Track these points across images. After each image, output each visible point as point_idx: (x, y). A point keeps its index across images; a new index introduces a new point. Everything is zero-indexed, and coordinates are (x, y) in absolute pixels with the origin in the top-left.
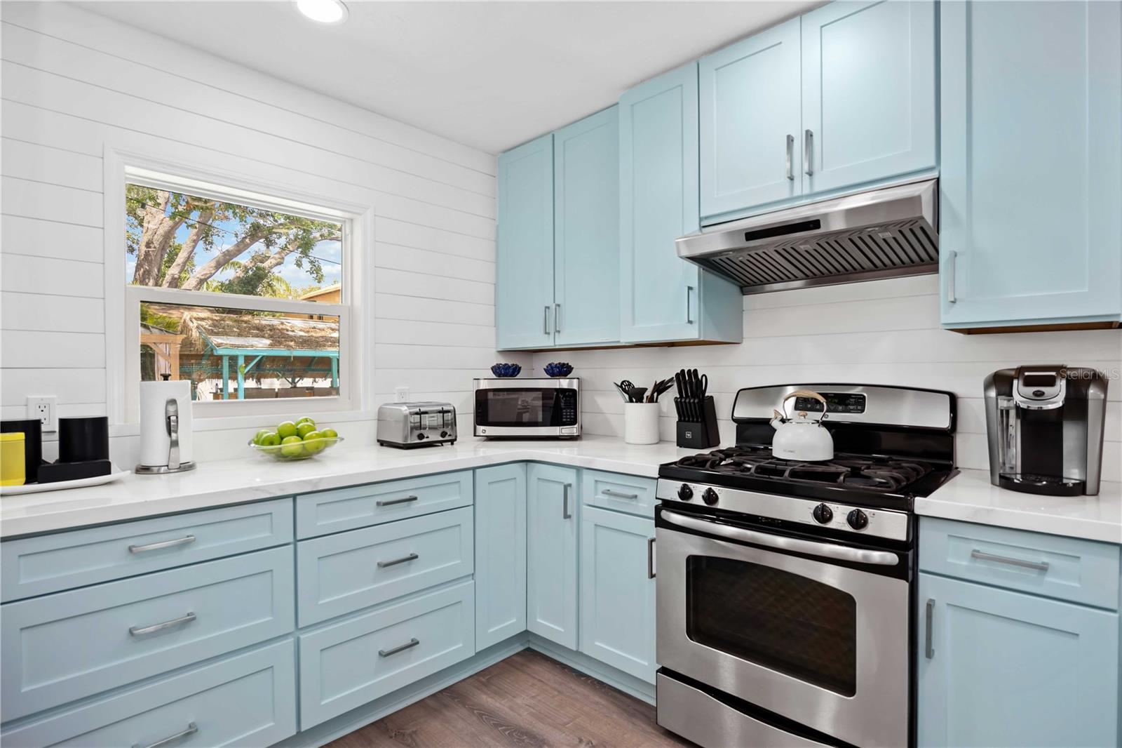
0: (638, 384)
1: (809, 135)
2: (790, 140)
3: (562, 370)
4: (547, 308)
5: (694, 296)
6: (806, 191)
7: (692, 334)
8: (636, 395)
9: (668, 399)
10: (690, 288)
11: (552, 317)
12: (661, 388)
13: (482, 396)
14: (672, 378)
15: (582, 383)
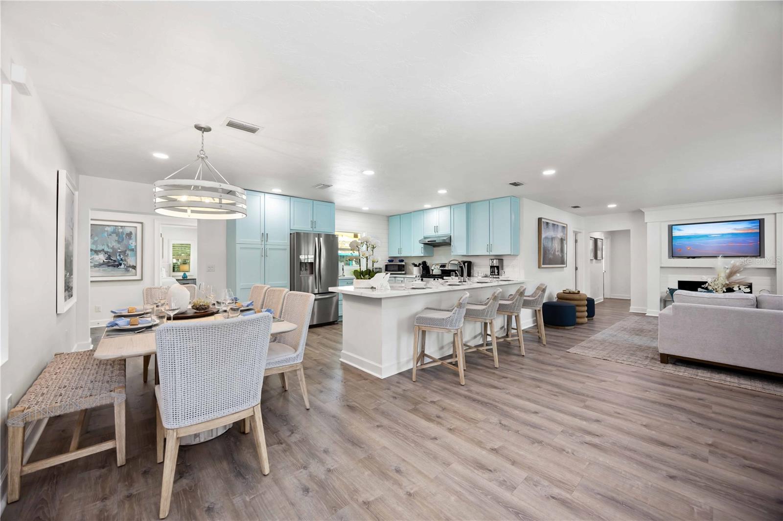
0: (416, 263)
1: (437, 226)
2: (435, 226)
3: (402, 261)
6: (437, 234)
7: (422, 255)
8: (416, 266)
9: (421, 266)
10: (422, 248)
11: (400, 250)
12: (420, 264)
13: (386, 266)
14: (421, 263)
15: (406, 263)
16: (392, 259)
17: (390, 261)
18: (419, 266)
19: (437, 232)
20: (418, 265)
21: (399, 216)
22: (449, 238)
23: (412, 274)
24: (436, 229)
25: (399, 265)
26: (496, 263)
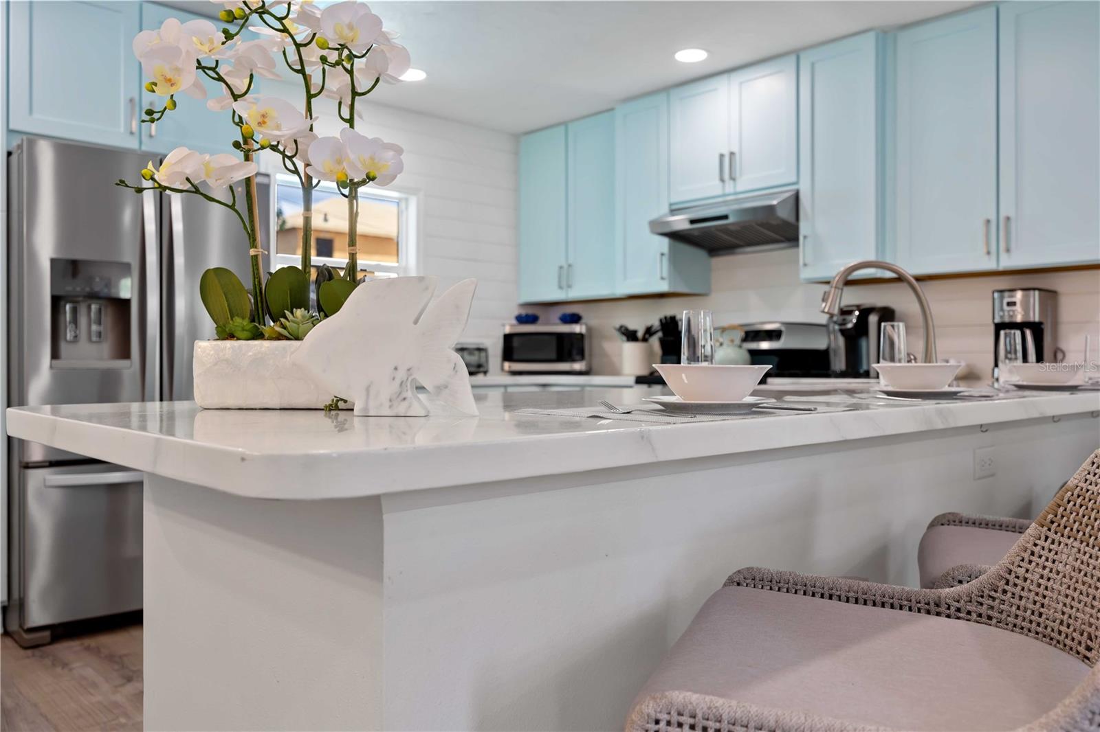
0: (632, 327)
1: (732, 154)
2: (722, 156)
3: (575, 319)
4: (561, 268)
5: (665, 260)
6: (732, 190)
7: (664, 287)
8: (631, 336)
9: (655, 341)
10: (662, 254)
11: (565, 275)
12: (649, 332)
13: (508, 338)
14: (656, 324)
15: (589, 329)
16: (530, 311)
17: (521, 320)
18: (645, 340)
19: (733, 179)
20: (640, 334)
21: (562, 128)
22: (792, 202)
23: (615, 372)
24: (728, 165)
25: (560, 337)
26: (1024, 307)
